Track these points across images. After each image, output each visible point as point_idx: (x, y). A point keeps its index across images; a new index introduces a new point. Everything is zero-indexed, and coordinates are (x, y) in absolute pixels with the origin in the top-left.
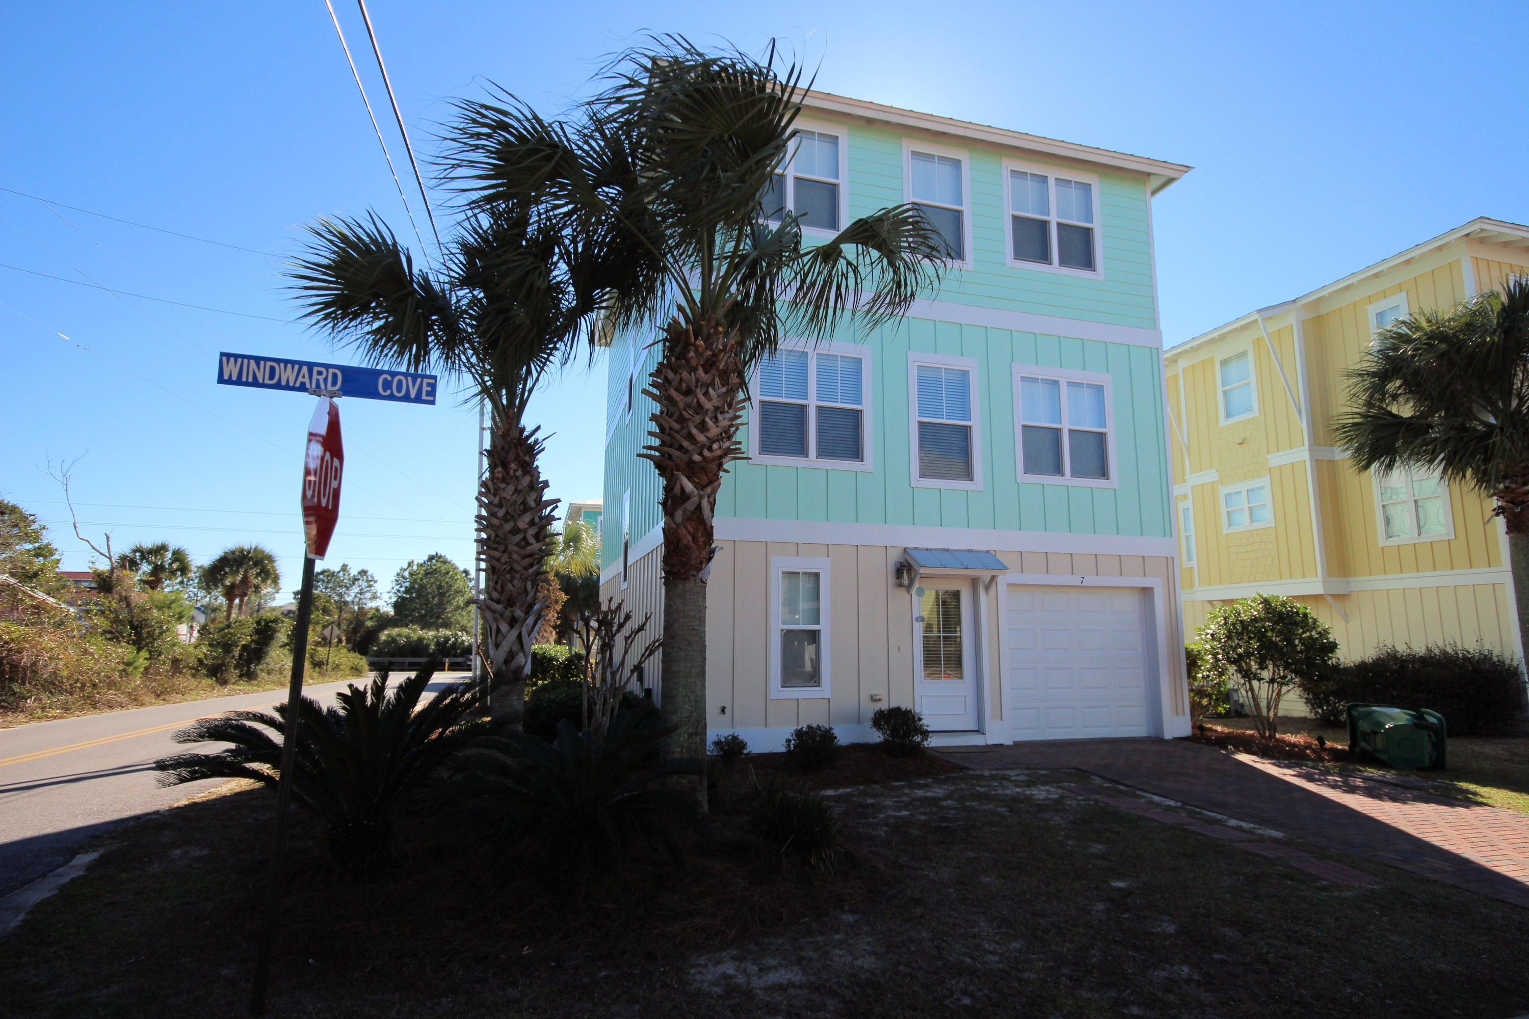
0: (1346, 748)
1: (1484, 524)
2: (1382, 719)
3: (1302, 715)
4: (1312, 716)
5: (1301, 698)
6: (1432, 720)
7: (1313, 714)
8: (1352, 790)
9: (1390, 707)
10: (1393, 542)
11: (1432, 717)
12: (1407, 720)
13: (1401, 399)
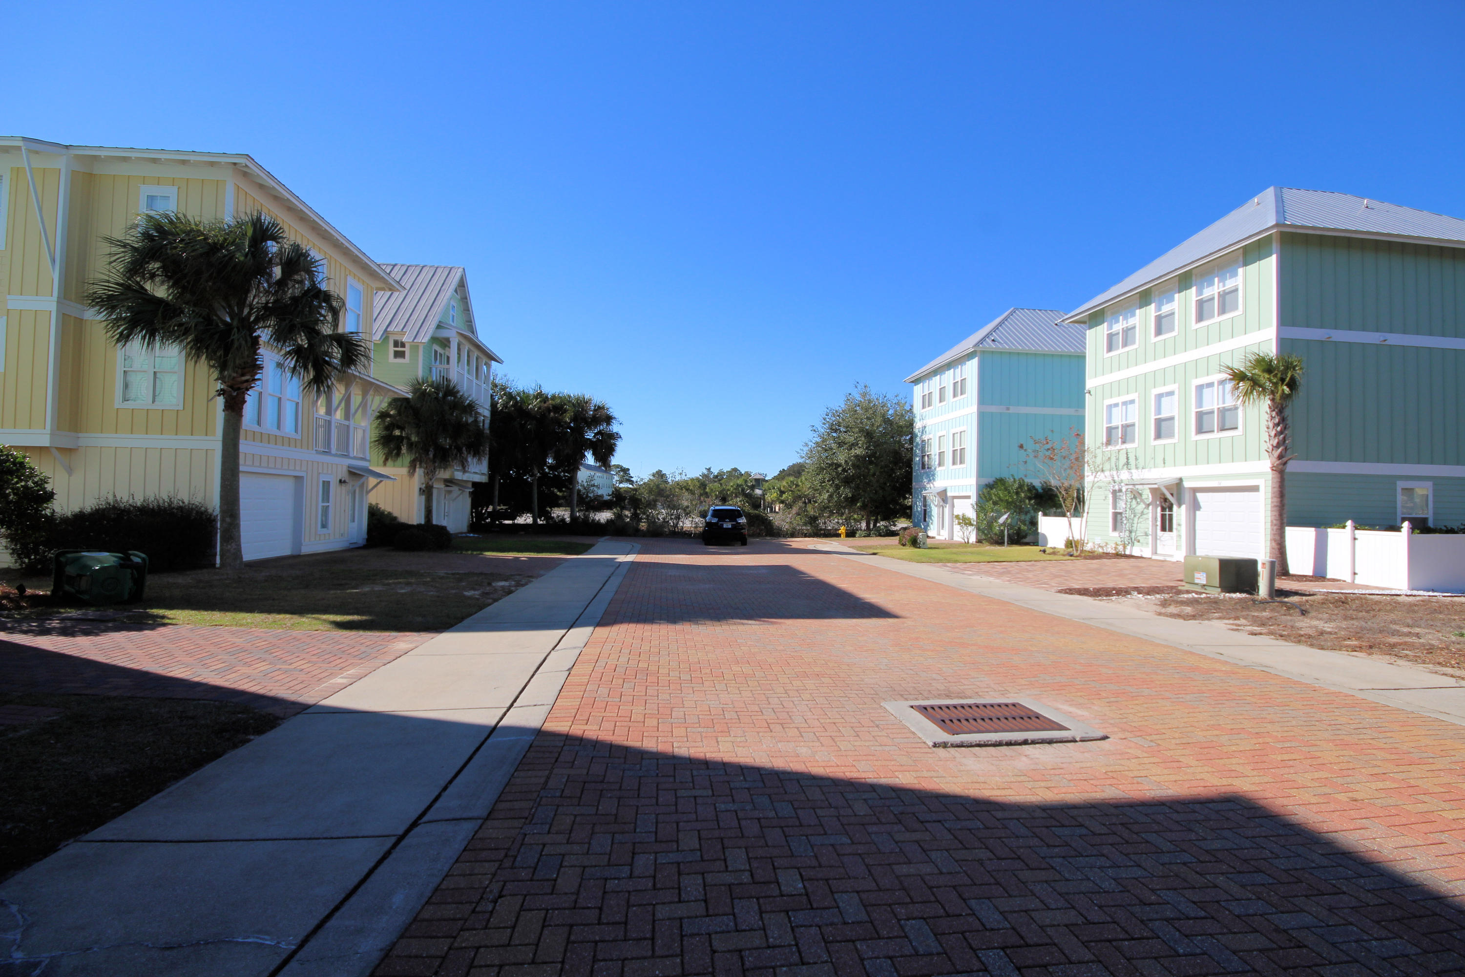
0: (49, 593)
1: (208, 401)
2: (90, 563)
3: (5, 566)
4: (17, 566)
5: (7, 549)
6: (138, 560)
7: (17, 564)
8: (45, 632)
9: (100, 551)
10: (129, 405)
11: (137, 557)
12: (114, 562)
13: (157, 279)
